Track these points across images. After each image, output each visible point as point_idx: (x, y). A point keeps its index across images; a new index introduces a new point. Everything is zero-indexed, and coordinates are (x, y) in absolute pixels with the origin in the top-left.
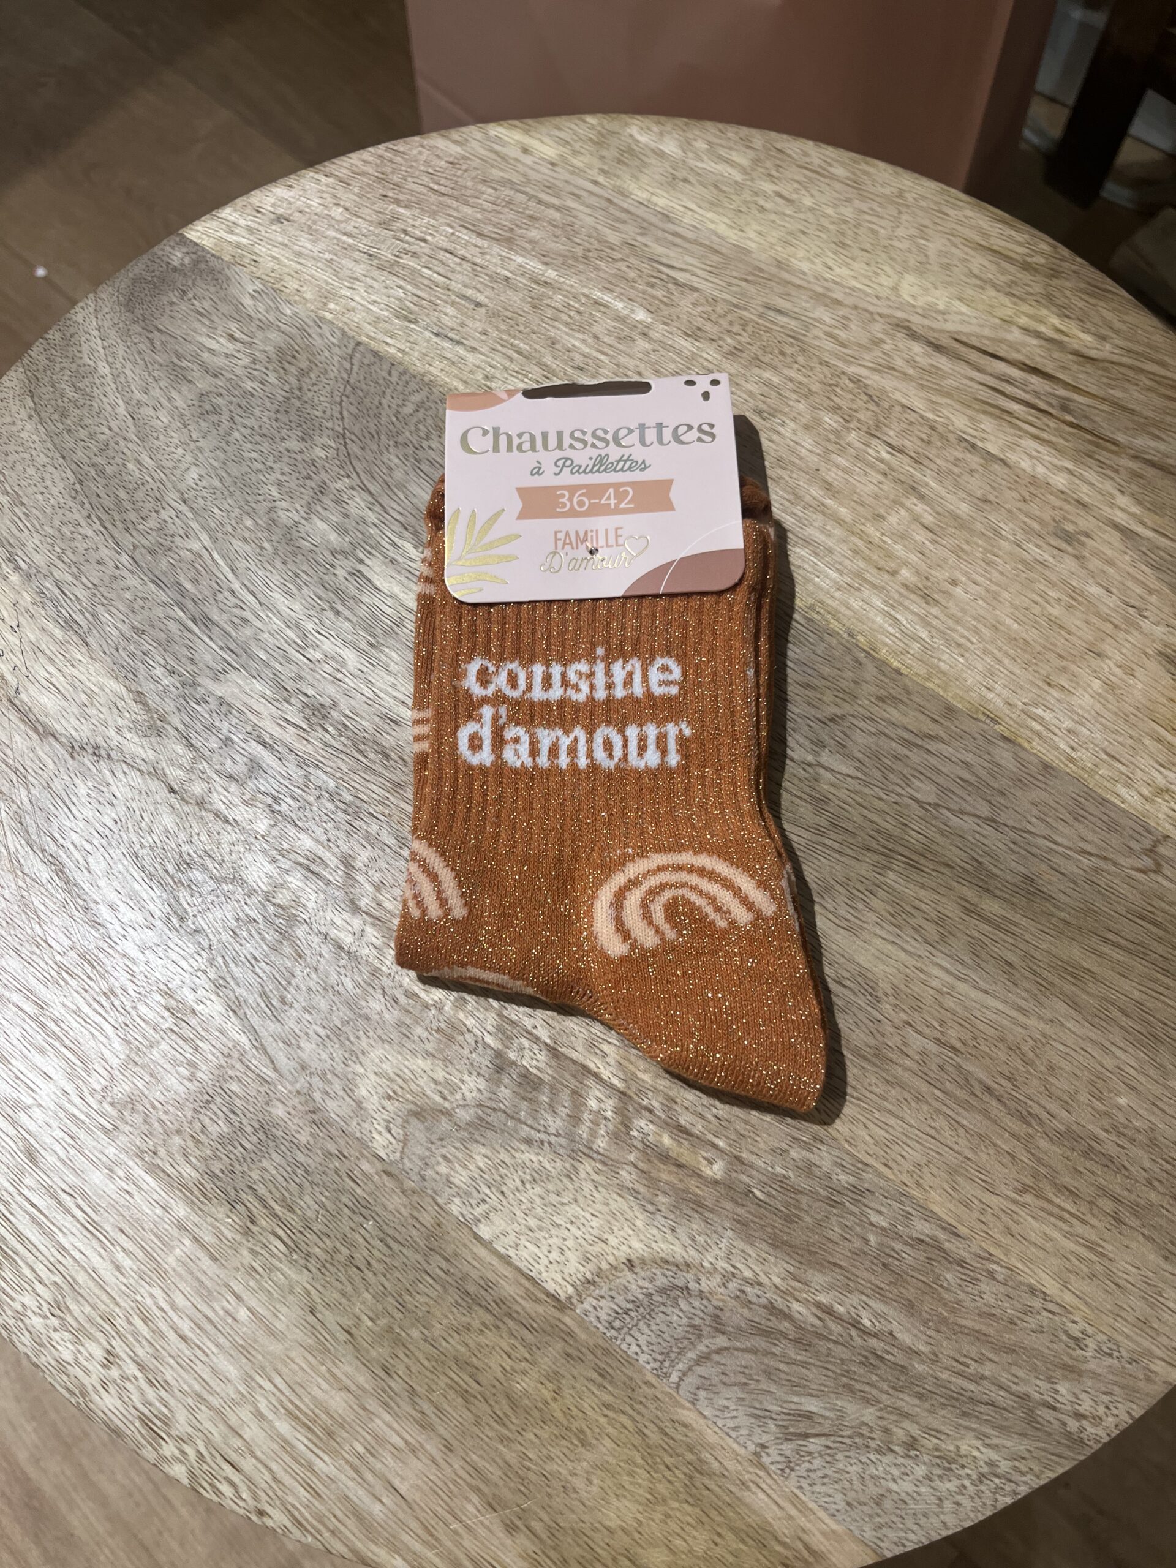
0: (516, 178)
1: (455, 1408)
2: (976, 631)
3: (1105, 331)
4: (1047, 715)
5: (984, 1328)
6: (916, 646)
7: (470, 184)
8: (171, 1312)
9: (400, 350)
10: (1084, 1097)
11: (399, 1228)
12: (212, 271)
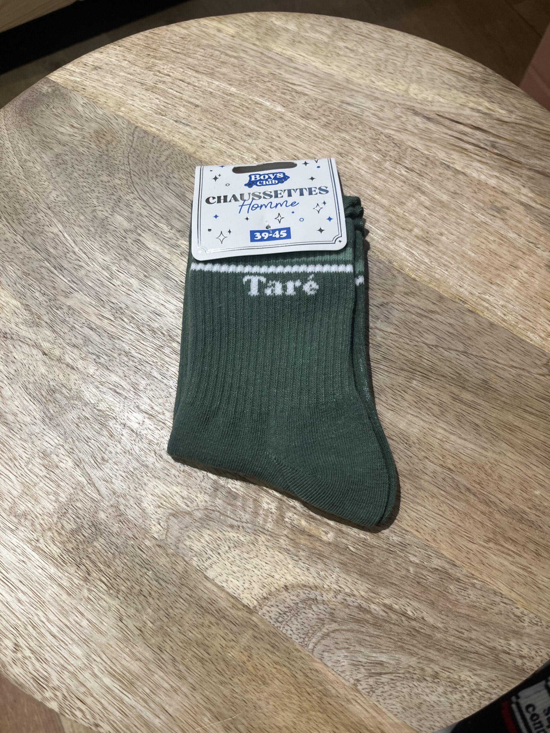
0: (214, 44)
1: (197, 668)
2: (453, 258)
3: (512, 109)
4: (491, 299)
5: (471, 614)
6: (423, 267)
7: (191, 47)
8: (47, 623)
9: (158, 130)
10: (518, 491)
11: (165, 574)
12: (62, 94)
